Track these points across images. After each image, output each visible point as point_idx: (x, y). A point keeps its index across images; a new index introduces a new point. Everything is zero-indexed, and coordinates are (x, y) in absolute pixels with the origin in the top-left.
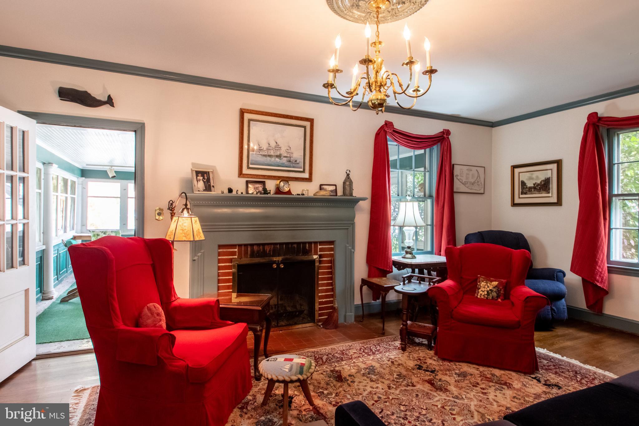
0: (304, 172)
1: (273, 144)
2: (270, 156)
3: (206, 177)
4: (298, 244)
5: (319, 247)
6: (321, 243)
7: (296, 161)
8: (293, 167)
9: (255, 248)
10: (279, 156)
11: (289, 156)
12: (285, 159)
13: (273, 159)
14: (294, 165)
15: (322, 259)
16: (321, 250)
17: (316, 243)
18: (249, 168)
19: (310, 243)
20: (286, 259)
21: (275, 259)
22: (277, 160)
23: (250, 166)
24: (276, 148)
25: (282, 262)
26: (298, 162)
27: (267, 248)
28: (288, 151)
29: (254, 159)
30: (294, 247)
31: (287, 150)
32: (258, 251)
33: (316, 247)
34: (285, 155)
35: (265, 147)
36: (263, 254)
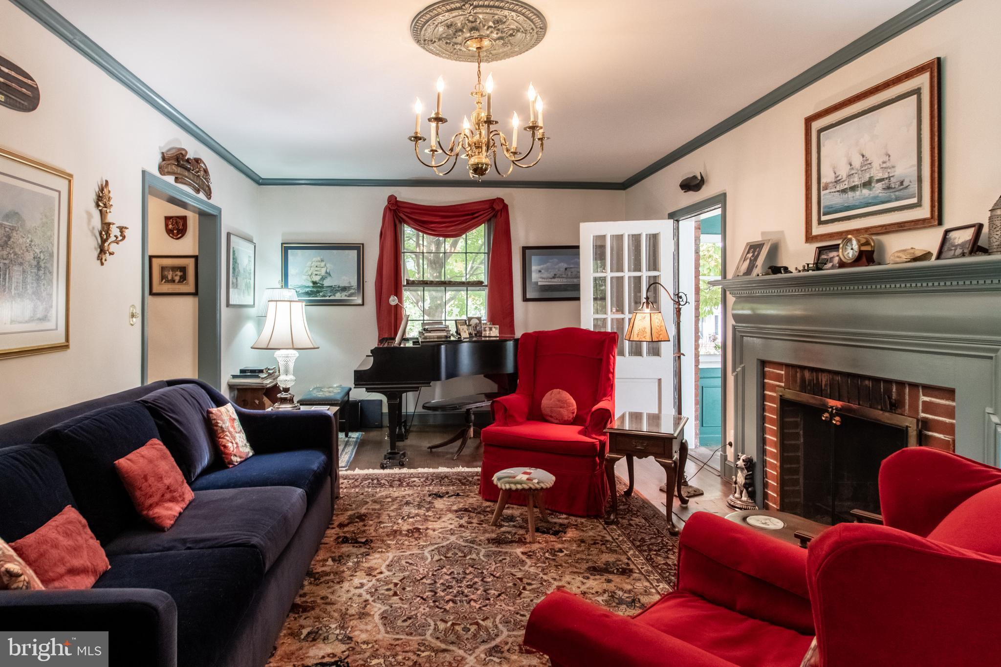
0: (919, 204)
1: (857, 161)
2: (853, 188)
3: (756, 253)
4: (876, 380)
5: (924, 398)
6: (929, 389)
7: (902, 183)
8: (897, 199)
9: (807, 374)
10: (867, 184)
11: (886, 176)
12: (880, 185)
13: (858, 193)
14: (897, 193)
15: (930, 433)
16: (928, 408)
17: (914, 386)
18: (820, 223)
19: (901, 384)
20: (850, 410)
21: (832, 403)
22: (866, 192)
23: (823, 218)
24: (864, 168)
25: (839, 412)
26: (905, 184)
27: (824, 379)
28: (884, 165)
29: (828, 203)
30: (867, 387)
31: (884, 162)
32: (810, 381)
33: (914, 399)
34: (880, 175)
35: (843, 173)
36: (815, 389)
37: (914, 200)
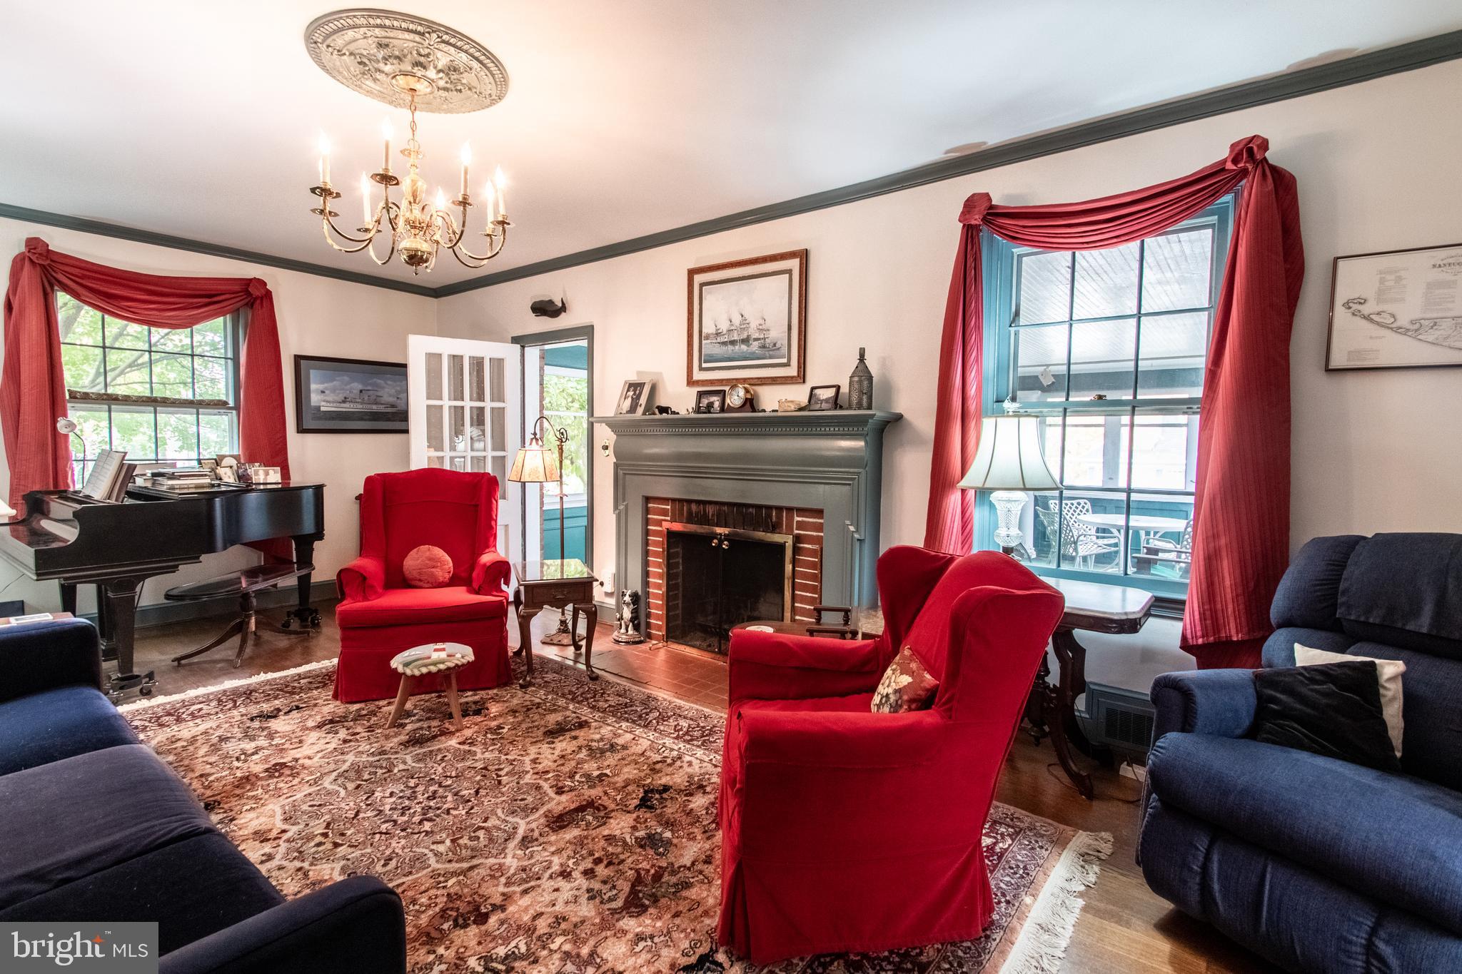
0: (788, 365)
1: (737, 320)
2: (733, 343)
3: (638, 392)
4: (759, 507)
5: (797, 519)
6: (802, 511)
7: (775, 345)
8: (771, 357)
9: (694, 507)
10: (746, 341)
11: (762, 336)
12: (756, 343)
13: (737, 347)
14: (771, 353)
15: (802, 545)
16: (801, 526)
17: (790, 509)
18: (701, 369)
19: (780, 509)
20: (736, 534)
21: (719, 530)
22: (744, 347)
23: (704, 365)
24: (742, 327)
25: (727, 537)
26: (778, 346)
27: (711, 510)
28: (761, 327)
29: (709, 352)
30: (751, 513)
31: (760, 325)
32: (697, 513)
33: (790, 520)
34: (756, 336)
35: (724, 327)
36: (703, 519)
37: (785, 361)
